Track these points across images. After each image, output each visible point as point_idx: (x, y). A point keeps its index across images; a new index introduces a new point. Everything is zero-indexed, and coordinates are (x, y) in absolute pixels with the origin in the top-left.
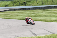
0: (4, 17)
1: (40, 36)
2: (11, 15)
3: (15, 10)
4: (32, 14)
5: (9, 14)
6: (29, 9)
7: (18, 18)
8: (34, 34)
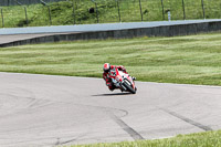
0: (13, 67)
1: (153, 139)
2: (42, 58)
3: (56, 38)
4: (124, 53)
5: (33, 56)
6: (110, 34)
7: (68, 72)
8: (131, 131)
